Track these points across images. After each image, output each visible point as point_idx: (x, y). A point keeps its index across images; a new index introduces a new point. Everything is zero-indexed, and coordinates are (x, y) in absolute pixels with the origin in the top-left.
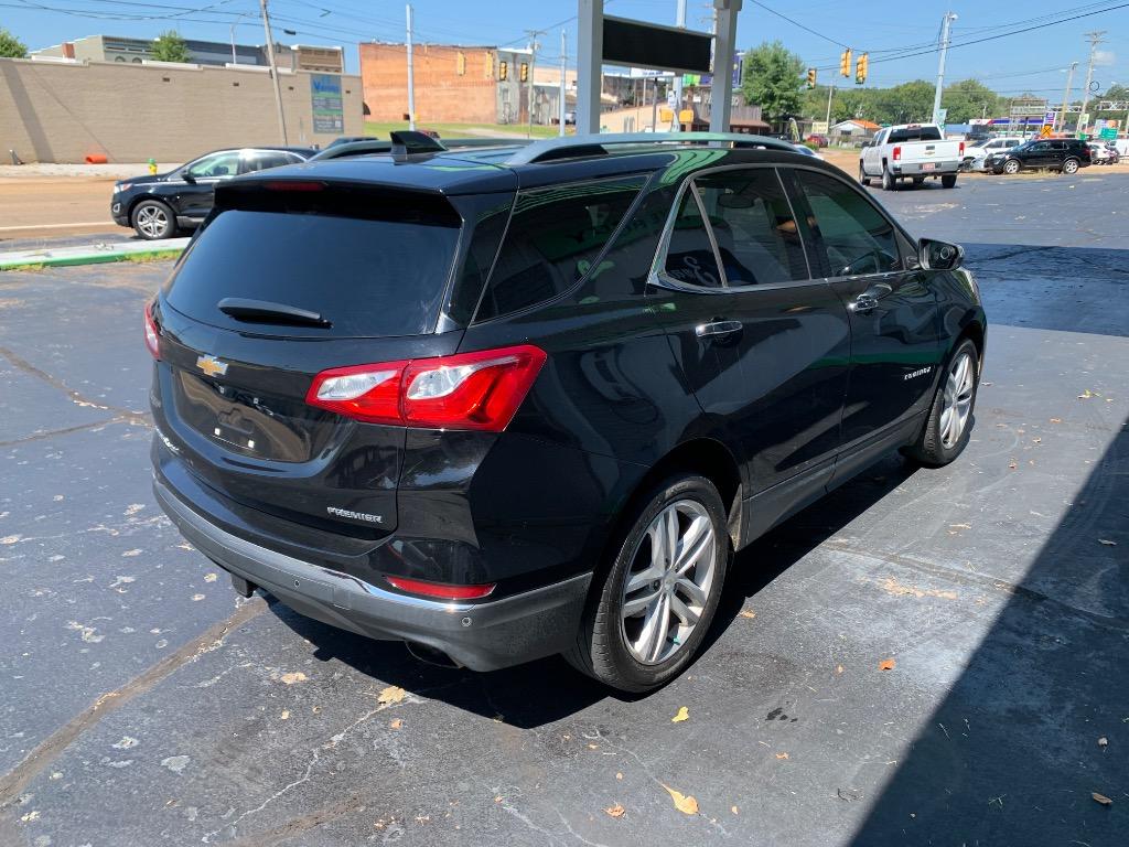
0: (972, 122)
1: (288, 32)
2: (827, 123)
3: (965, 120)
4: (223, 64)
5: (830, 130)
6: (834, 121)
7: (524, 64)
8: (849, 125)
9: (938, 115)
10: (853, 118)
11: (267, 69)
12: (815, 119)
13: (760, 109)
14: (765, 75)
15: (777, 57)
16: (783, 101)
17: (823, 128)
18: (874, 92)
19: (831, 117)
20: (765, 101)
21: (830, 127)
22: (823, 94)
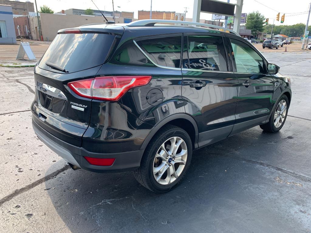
6: (273, 34)
7: (183, 17)
8: (278, 36)
9: (306, 33)
10: (279, 33)
11: (112, 17)
12: (268, 34)
13: (251, 30)
14: (253, 20)
15: (257, 15)
16: (258, 28)
17: (270, 36)
18: (287, 26)
19: (272, 33)
20: (252, 28)
21: (272, 36)
22: (271, 26)
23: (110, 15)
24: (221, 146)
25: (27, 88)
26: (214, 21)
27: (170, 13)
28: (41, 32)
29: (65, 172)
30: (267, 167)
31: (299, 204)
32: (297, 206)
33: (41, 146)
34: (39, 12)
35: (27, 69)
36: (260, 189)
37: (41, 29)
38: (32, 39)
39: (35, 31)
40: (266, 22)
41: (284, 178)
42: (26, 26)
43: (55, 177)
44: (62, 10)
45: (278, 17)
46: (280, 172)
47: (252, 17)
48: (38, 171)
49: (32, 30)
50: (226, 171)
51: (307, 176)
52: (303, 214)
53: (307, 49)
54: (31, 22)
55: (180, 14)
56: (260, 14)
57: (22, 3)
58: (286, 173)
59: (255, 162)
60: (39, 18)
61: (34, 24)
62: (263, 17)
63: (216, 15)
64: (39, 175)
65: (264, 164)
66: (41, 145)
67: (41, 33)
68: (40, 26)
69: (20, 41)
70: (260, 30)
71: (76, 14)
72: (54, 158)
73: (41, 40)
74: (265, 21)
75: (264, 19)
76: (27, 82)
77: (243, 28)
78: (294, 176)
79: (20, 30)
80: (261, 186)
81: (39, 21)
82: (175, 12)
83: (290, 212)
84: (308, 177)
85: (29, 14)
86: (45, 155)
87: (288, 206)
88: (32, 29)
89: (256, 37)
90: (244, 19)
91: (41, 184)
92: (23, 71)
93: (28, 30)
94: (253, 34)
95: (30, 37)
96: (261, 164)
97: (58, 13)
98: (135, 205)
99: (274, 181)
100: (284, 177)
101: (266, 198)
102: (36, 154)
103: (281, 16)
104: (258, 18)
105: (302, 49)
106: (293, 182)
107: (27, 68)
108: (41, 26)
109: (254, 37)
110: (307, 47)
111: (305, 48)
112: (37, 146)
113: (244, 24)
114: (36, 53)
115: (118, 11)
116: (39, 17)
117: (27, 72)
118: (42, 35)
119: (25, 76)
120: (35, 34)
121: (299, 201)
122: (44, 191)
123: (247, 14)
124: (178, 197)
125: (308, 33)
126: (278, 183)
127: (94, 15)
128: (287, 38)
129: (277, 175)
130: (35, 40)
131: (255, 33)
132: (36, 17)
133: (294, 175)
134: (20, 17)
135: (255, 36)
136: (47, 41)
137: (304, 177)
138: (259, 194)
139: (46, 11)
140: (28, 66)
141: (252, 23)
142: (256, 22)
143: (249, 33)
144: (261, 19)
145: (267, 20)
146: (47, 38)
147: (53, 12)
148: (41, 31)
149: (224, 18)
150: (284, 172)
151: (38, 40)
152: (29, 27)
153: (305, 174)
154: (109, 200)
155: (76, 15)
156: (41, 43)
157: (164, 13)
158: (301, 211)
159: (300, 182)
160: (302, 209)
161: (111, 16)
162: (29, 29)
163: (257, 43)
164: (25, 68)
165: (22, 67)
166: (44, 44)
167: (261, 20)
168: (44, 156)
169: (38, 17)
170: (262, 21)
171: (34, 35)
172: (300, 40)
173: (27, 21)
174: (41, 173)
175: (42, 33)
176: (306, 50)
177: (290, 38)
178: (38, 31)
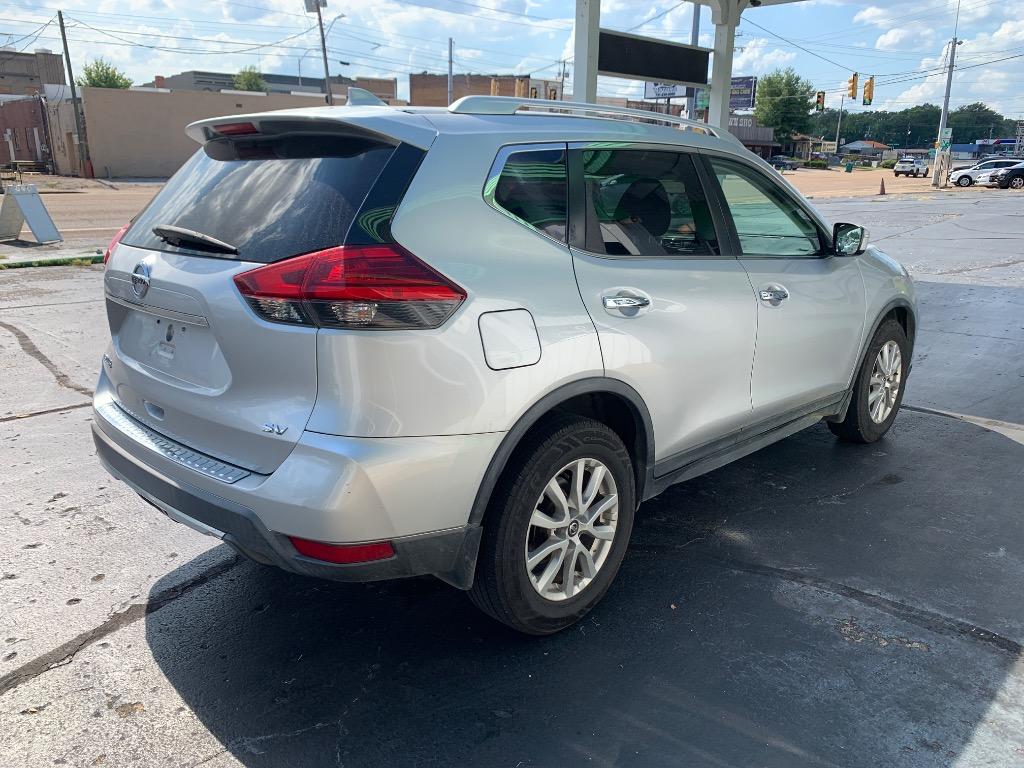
0: (978, 142)
1: (342, 63)
2: (836, 143)
3: (973, 139)
4: (289, 92)
5: (839, 150)
6: (843, 141)
7: (554, 90)
8: (858, 145)
9: (944, 134)
10: (862, 138)
11: (324, 95)
12: (825, 139)
13: (772, 130)
14: (777, 99)
15: (789, 83)
16: (793, 123)
17: (832, 147)
18: (883, 115)
19: (840, 137)
20: (777, 124)
21: (839, 146)
22: (834, 116)
23: (319, 89)
24: (664, 519)
25: (15, 340)
26: (654, 101)
27: (511, 79)
28: (85, 148)
29: (108, 641)
30: (814, 588)
31: (917, 719)
32: (912, 726)
33: (34, 546)
34: (80, 85)
35: (27, 273)
36: (788, 670)
37: (86, 140)
38: (55, 173)
39: (67, 149)
40: (818, 102)
41: (870, 623)
42: (36, 131)
43: (67, 660)
44: (157, 77)
45: (854, 88)
46: (855, 602)
47: (773, 87)
48: (9, 640)
49: (56, 144)
50: (673, 607)
51: (943, 614)
52: (930, 755)
53: (949, 184)
54: (53, 119)
55: (546, 83)
56: (798, 79)
57: (21, 57)
58: (876, 605)
59: (776, 570)
60: (80, 102)
61: (62, 124)
62: (809, 88)
63: (656, 85)
64: (9, 657)
65: (802, 577)
66: (34, 543)
67: (85, 153)
68: (82, 131)
69: (13, 179)
70: (801, 130)
71: (205, 89)
72: (73, 588)
73: (87, 177)
74: (814, 99)
75: (812, 95)
76: (18, 320)
77: (748, 123)
78: (904, 617)
79: (15, 145)
80: (793, 657)
81: (79, 116)
82: (528, 77)
83: (886, 749)
84: (948, 616)
85: (44, 93)
86: (44, 578)
87: (879, 728)
88: (55, 140)
89: (792, 149)
90: (748, 96)
91: (12, 690)
92: (12, 281)
93: (42, 144)
94: (780, 141)
95: (49, 167)
96: (796, 577)
97: (145, 85)
98: (346, 753)
99: (835, 637)
100: (870, 619)
101: (807, 700)
102: (12, 577)
103: (862, 82)
104: (793, 92)
105: (934, 185)
106: (899, 638)
107: (28, 269)
108: (85, 128)
109: (783, 150)
110: (948, 179)
111: (943, 184)
112: (17, 548)
113: (751, 111)
114: (63, 218)
115: (343, 75)
116: (80, 99)
117: (25, 283)
118: (88, 159)
119: (15, 299)
120: (65, 155)
121: (918, 708)
122: (22, 716)
123: (759, 79)
124: (502, 713)
125: (949, 135)
126: (847, 644)
127: (265, 91)
128: (885, 152)
129: (847, 615)
130: (67, 176)
131: (786, 138)
132: (67, 100)
133: (904, 612)
134: (13, 102)
135: (788, 148)
136: (106, 178)
137: (934, 615)
138: (783, 686)
139: (105, 81)
140: (29, 265)
141: (775, 106)
142: (788, 103)
143: (766, 139)
144: (802, 93)
145: (821, 96)
146: (106, 168)
147: (127, 85)
148: (87, 146)
149: (684, 94)
150: (871, 604)
151: (77, 176)
152: (46, 133)
153: (940, 607)
154: (253, 739)
155: (207, 91)
156: (86, 187)
157: (493, 81)
158: (924, 744)
159: (922, 635)
160: (926, 736)
161: (323, 92)
162: (46, 140)
163: (794, 169)
164: (17, 270)
165: (10, 267)
166: (96, 187)
167: (801, 98)
168: (39, 584)
169: (76, 101)
170: (804, 100)
171: (62, 160)
172: (927, 156)
173: (39, 114)
174: (16, 648)
175: (88, 151)
176: (946, 186)
177: (895, 151)
178: (76, 148)
